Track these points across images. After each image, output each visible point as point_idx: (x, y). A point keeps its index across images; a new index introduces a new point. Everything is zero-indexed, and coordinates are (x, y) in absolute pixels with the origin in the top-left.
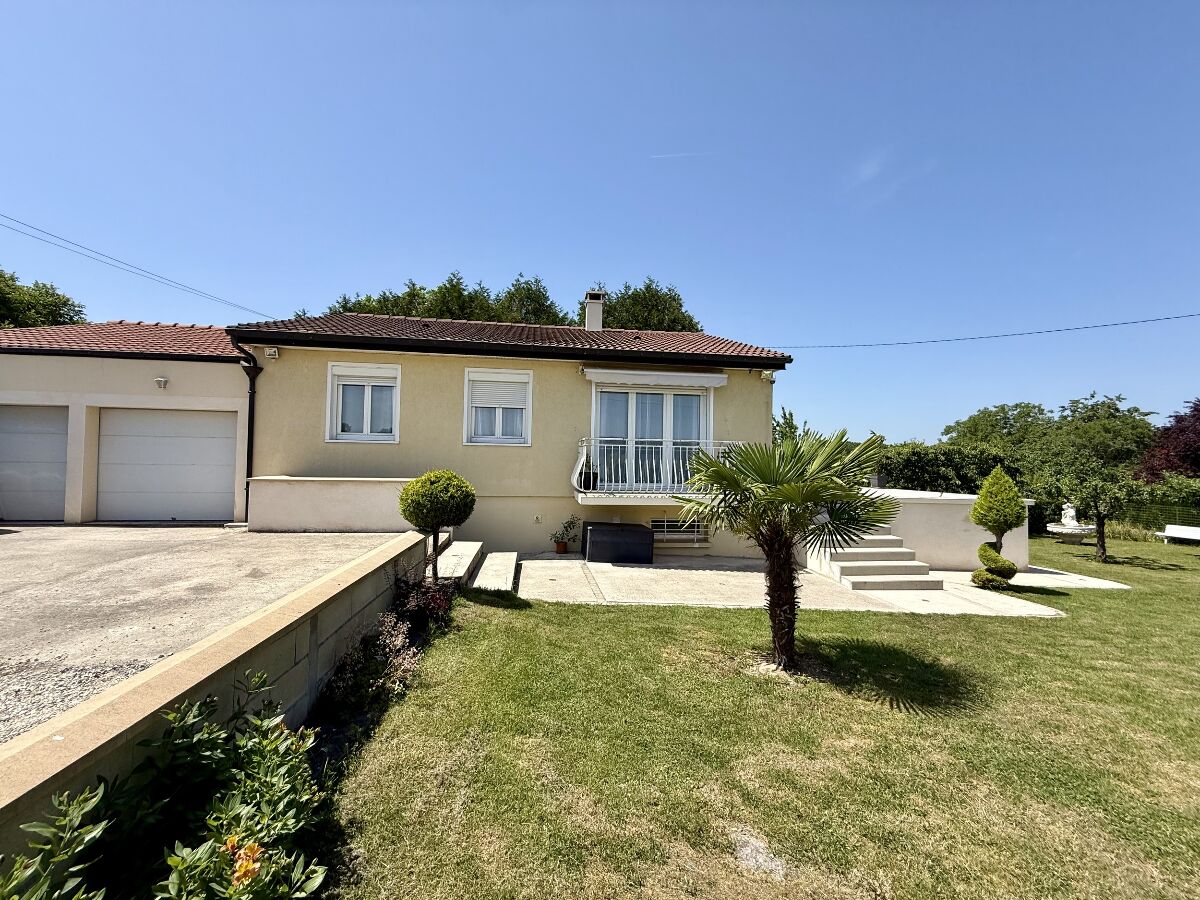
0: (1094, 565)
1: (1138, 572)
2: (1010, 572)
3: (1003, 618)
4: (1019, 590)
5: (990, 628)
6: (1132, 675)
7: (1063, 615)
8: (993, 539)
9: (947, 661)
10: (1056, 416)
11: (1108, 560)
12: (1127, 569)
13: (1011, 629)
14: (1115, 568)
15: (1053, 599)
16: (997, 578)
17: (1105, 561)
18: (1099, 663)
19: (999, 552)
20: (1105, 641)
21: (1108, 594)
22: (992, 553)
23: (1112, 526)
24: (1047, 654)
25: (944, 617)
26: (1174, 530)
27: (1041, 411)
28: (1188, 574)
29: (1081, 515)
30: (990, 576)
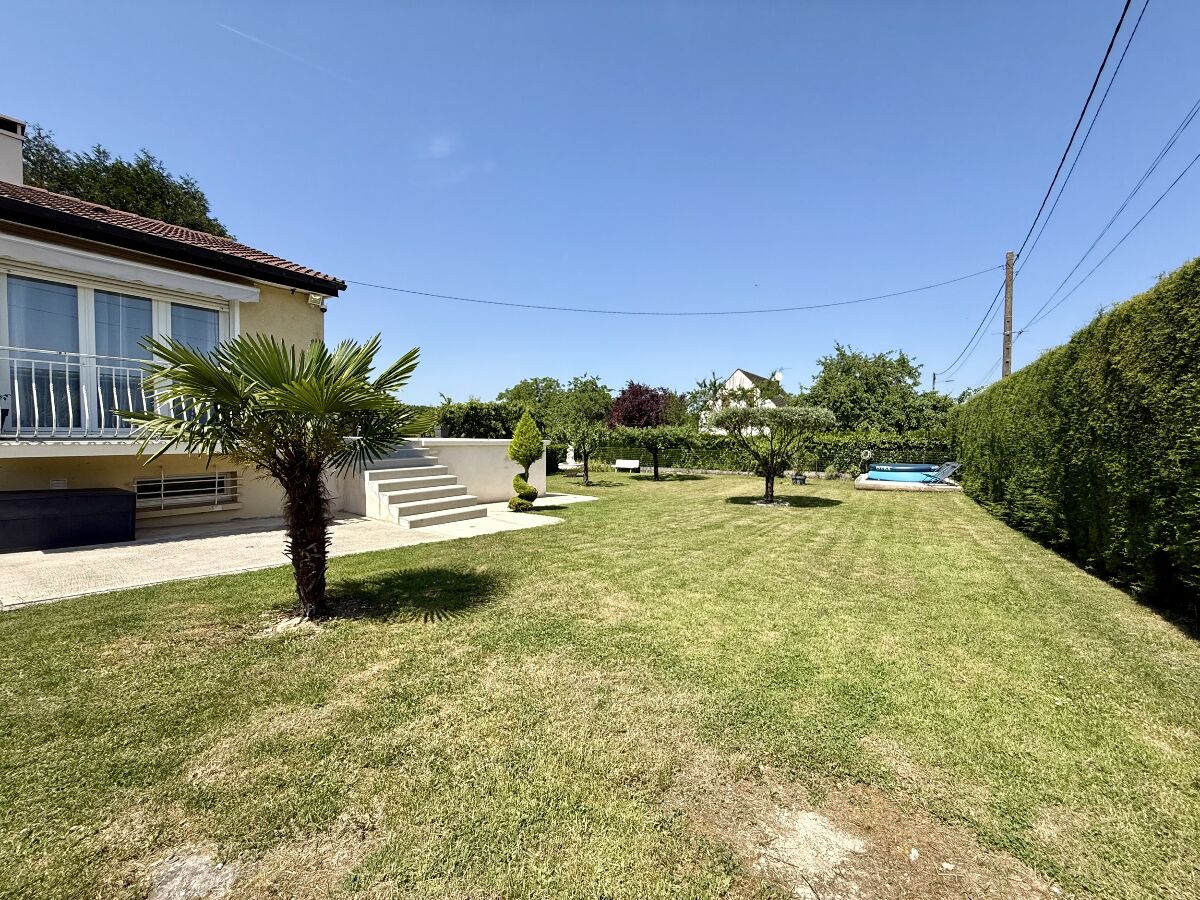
0: (582, 488)
1: (603, 489)
2: (532, 496)
3: (527, 530)
4: (538, 509)
5: (517, 537)
6: (595, 550)
7: (563, 520)
8: (522, 470)
9: (481, 569)
10: (566, 389)
11: (589, 484)
12: (598, 488)
13: (530, 536)
14: (592, 488)
15: (558, 511)
16: (525, 502)
17: (588, 485)
18: (579, 547)
19: (526, 481)
20: (584, 533)
21: (588, 504)
22: (522, 482)
23: (592, 463)
24: (551, 547)
25: (485, 536)
26: (621, 463)
27: (558, 385)
28: (625, 488)
29: (577, 457)
30: (520, 501)
